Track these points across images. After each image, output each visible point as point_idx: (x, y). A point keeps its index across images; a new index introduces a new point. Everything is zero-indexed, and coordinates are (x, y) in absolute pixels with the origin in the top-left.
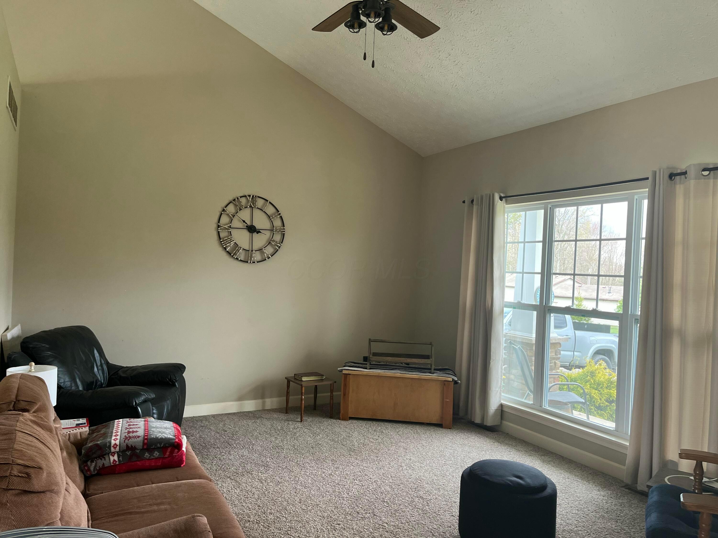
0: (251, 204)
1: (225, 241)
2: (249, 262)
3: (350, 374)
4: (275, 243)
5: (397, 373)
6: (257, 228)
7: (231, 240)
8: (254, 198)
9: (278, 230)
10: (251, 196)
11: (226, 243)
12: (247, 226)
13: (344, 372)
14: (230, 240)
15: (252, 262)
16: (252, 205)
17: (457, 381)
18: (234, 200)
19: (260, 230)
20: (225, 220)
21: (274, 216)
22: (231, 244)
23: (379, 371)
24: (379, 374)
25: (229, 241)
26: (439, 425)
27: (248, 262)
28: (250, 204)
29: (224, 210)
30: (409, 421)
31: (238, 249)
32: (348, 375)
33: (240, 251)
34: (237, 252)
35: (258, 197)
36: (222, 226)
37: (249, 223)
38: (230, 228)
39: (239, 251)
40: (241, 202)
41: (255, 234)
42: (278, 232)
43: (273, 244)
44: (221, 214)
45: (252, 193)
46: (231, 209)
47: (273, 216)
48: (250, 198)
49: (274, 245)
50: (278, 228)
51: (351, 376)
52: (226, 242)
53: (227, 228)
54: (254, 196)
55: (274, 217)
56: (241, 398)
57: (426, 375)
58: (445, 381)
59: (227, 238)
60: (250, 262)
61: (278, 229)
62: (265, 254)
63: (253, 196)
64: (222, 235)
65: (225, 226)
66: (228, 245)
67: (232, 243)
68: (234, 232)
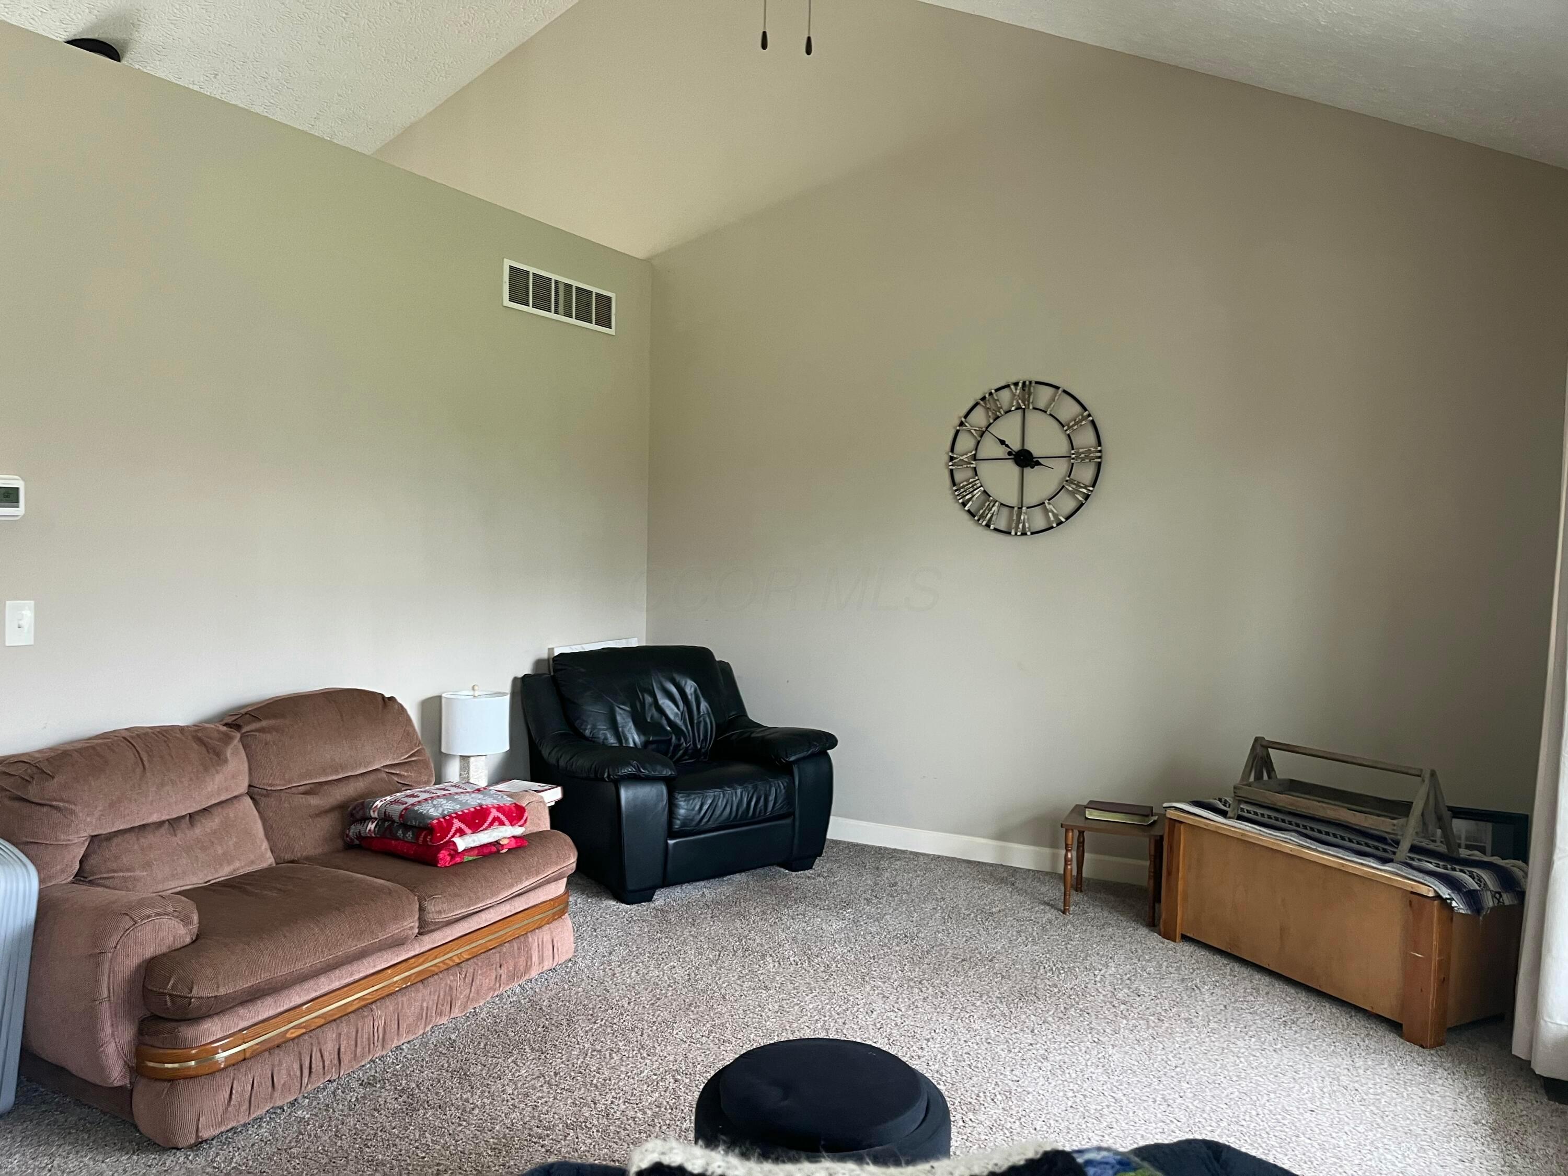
0: (1020, 401)
1: (962, 490)
2: (1013, 533)
3: (1182, 822)
4: (1074, 486)
5: (1289, 842)
6: (1034, 456)
7: (975, 487)
8: (1027, 387)
9: (1083, 455)
10: (1020, 385)
11: (964, 494)
12: (1010, 453)
13: (1171, 814)
14: (973, 486)
15: (1019, 533)
16: (1022, 404)
17: (1449, 901)
18: (983, 399)
19: (1039, 460)
20: (965, 443)
21: (1073, 423)
22: (973, 496)
23: (1248, 828)
24: (1243, 835)
25: (971, 490)
26: (1395, 1027)
27: (1009, 533)
28: (1018, 403)
29: (962, 424)
30: (1318, 988)
31: (989, 505)
32: (1177, 825)
33: (993, 509)
34: (987, 512)
35: (1037, 383)
36: (957, 458)
37: (1016, 447)
38: (975, 460)
39: (990, 510)
40: (998, 400)
41: (1027, 471)
42: (1083, 459)
43: (1070, 489)
44: (957, 432)
45: (1020, 376)
46: (979, 418)
47: (1071, 424)
48: (1016, 389)
49: (1070, 491)
50: (1081, 450)
51: (1182, 827)
52: (965, 491)
53: (966, 460)
54: (1027, 383)
55: (1074, 425)
56: (1003, 836)
57: (1362, 864)
58: (1412, 893)
59: (965, 483)
60: (1016, 534)
61: (1082, 453)
62: (1050, 514)
63: (1024, 383)
64: (958, 477)
65: (961, 458)
66: (967, 497)
67: (977, 493)
68: (983, 468)
